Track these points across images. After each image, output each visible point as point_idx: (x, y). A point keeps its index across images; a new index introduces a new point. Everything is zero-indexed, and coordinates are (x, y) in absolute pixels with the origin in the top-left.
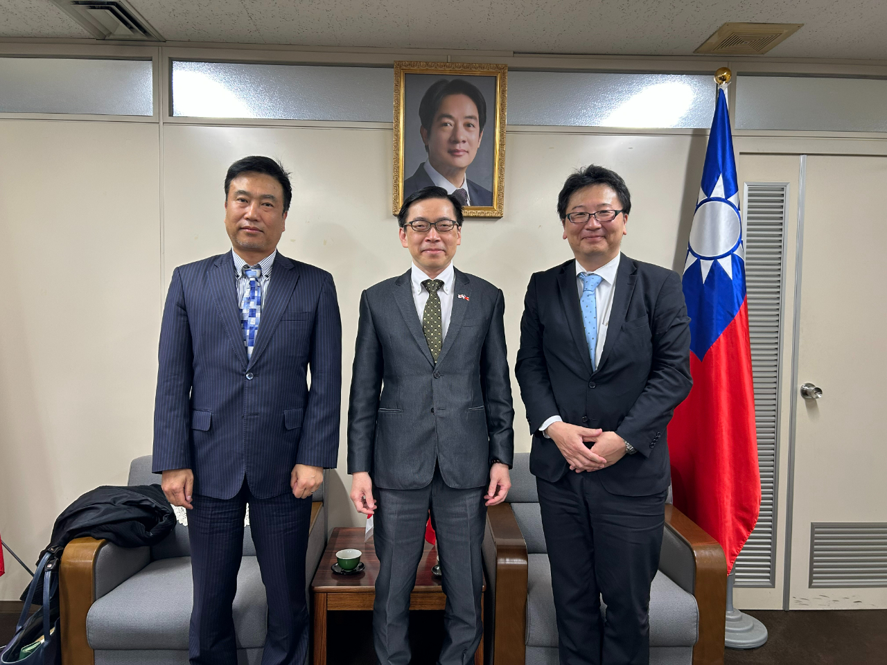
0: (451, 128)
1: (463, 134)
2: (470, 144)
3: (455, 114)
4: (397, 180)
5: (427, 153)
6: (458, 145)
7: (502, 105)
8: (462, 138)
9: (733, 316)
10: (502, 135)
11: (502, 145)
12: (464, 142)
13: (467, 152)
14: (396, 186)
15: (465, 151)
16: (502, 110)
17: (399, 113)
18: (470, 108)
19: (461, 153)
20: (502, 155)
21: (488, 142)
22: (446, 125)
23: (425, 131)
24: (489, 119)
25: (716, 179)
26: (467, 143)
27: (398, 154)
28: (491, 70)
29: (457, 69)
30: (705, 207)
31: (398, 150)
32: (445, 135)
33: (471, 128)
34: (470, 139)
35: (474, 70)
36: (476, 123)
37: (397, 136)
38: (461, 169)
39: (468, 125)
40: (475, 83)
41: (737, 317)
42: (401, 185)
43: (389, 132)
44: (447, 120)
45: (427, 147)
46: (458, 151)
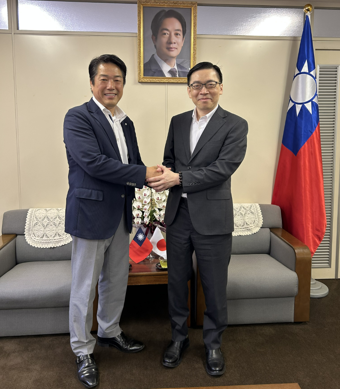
0: (168, 36)
1: (174, 39)
2: (178, 44)
3: (170, 28)
4: (140, 64)
5: (155, 49)
6: (172, 45)
7: (195, 23)
8: (173, 41)
9: (312, 133)
10: (194, 40)
11: (194, 45)
12: (175, 43)
13: (177, 49)
14: (140, 67)
15: (175, 48)
16: (195, 26)
17: (140, 28)
18: (177, 25)
19: (173, 49)
20: (194, 50)
21: (187, 43)
22: (165, 34)
23: (154, 37)
24: (187, 31)
25: (304, 63)
26: (176, 44)
27: (140, 50)
28: (189, 5)
29: (170, 4)
30: (298, 77)
31: (140, 47)
32: (165, 39)
33: (179, 36)
34: (178, 41)
35: (180, 5)
36: (181, 33)
37: (140, 40)
38: (173, 57)
39: (177, 34)
40: (180, 12)
41: (314, 133)
42: (142, 66)
43: (135, 38)
44: (166, 32)
45: (155, 46)
46: (172, 48)
